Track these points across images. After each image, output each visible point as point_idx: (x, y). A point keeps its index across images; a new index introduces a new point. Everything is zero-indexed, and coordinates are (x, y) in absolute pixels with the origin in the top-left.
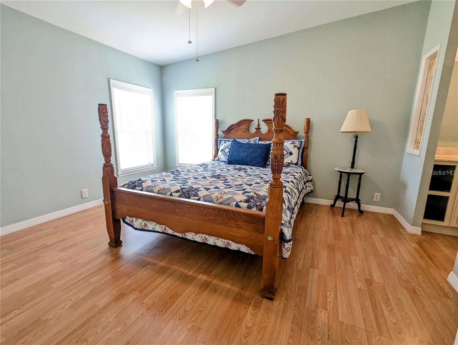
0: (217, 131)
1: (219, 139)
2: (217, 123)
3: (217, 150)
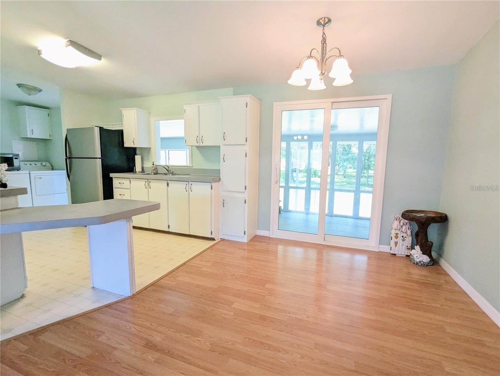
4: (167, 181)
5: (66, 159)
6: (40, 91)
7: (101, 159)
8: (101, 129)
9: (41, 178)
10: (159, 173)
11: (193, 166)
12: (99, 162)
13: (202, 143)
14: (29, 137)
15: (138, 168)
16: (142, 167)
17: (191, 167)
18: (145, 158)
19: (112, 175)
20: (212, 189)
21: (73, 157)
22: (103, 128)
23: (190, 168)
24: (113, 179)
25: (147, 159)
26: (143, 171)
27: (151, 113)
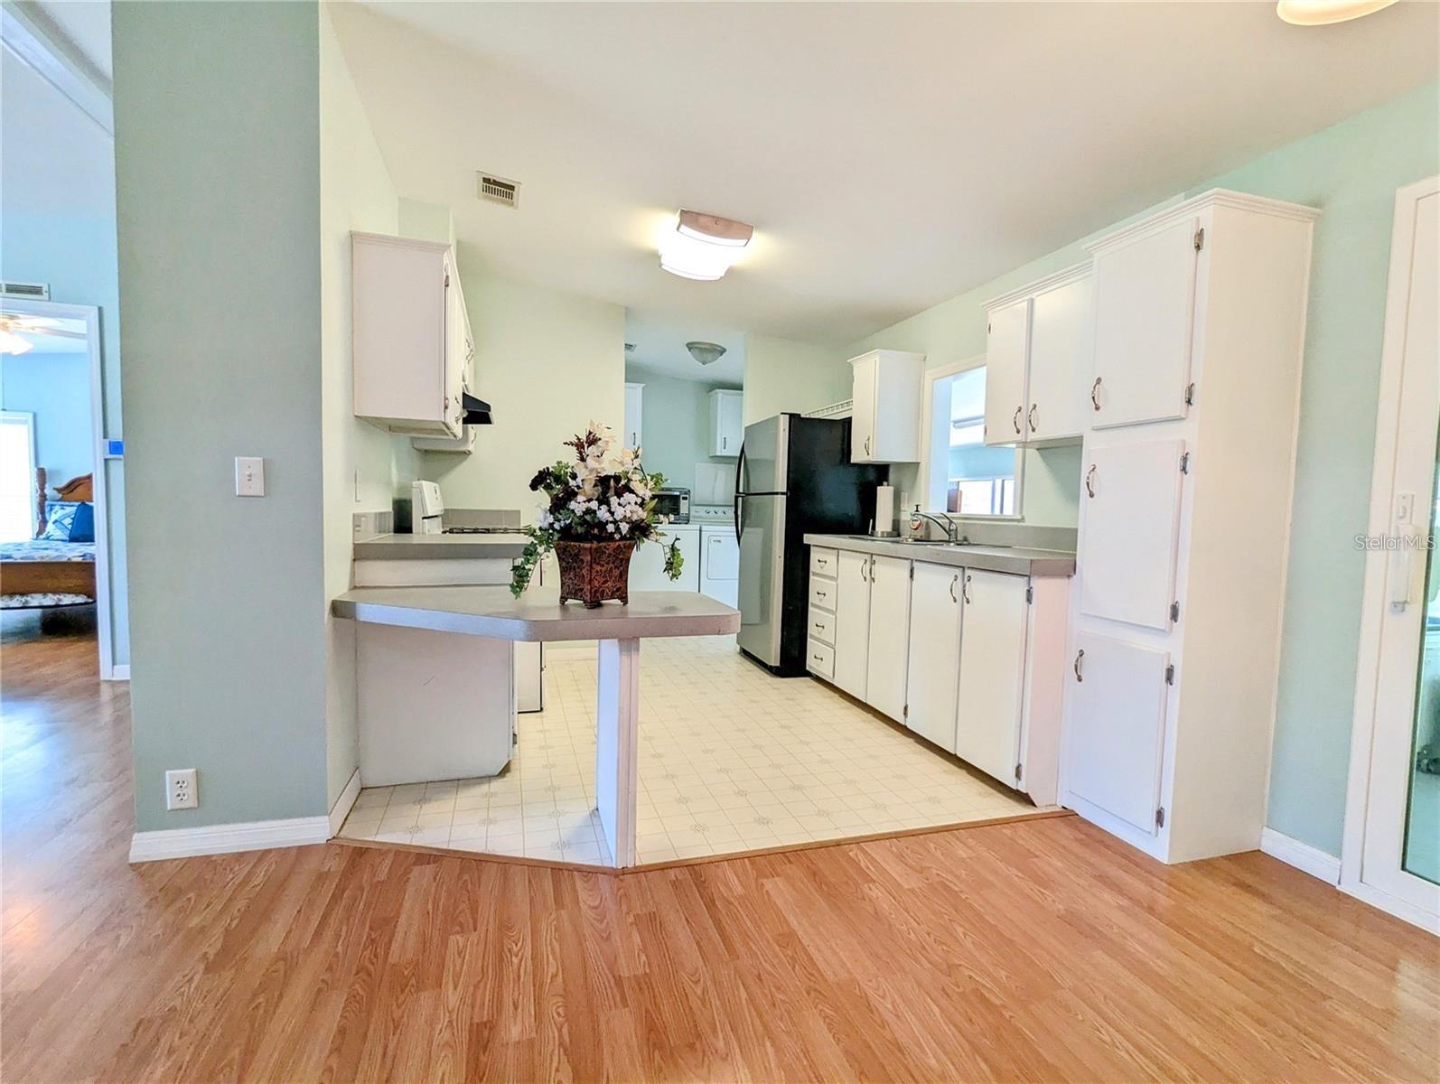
0: (42, 487)
1: (47, 503)
2: (42, 476)
3: (44, 522)
4: (912, 563)
5: (736, 498)
6: (723, 351)
7: (785, 496)
8: (794, 418)
9: (719, 541)
10: (932, 538)
11: (1023, 519)
12: (781, 502)
13: (1033, 430)
14: (718, 454)
15: (883, 522)
16: (894, 521)
17: (1018, 521)
18: (904, 495)
19: (809, 538)
20: (1029, 600)
21: (752, 492)
22: (799, 415)
23: (1016, 523)
24: (812, 548)
25: (908, 500)
26: (896, 531)
27: (928, 359)
